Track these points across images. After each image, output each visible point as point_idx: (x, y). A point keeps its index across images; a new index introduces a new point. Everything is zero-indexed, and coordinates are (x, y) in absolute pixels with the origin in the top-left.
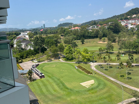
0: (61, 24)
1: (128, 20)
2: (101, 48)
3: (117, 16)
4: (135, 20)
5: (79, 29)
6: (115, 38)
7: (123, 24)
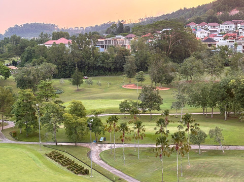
0: (17, 26)
1: (215, 24)
2: (125, 102)
3: (189, 10)
4: (236, 24)
5: (67, 46)
6: (172, 74)
7: (201, 34)
